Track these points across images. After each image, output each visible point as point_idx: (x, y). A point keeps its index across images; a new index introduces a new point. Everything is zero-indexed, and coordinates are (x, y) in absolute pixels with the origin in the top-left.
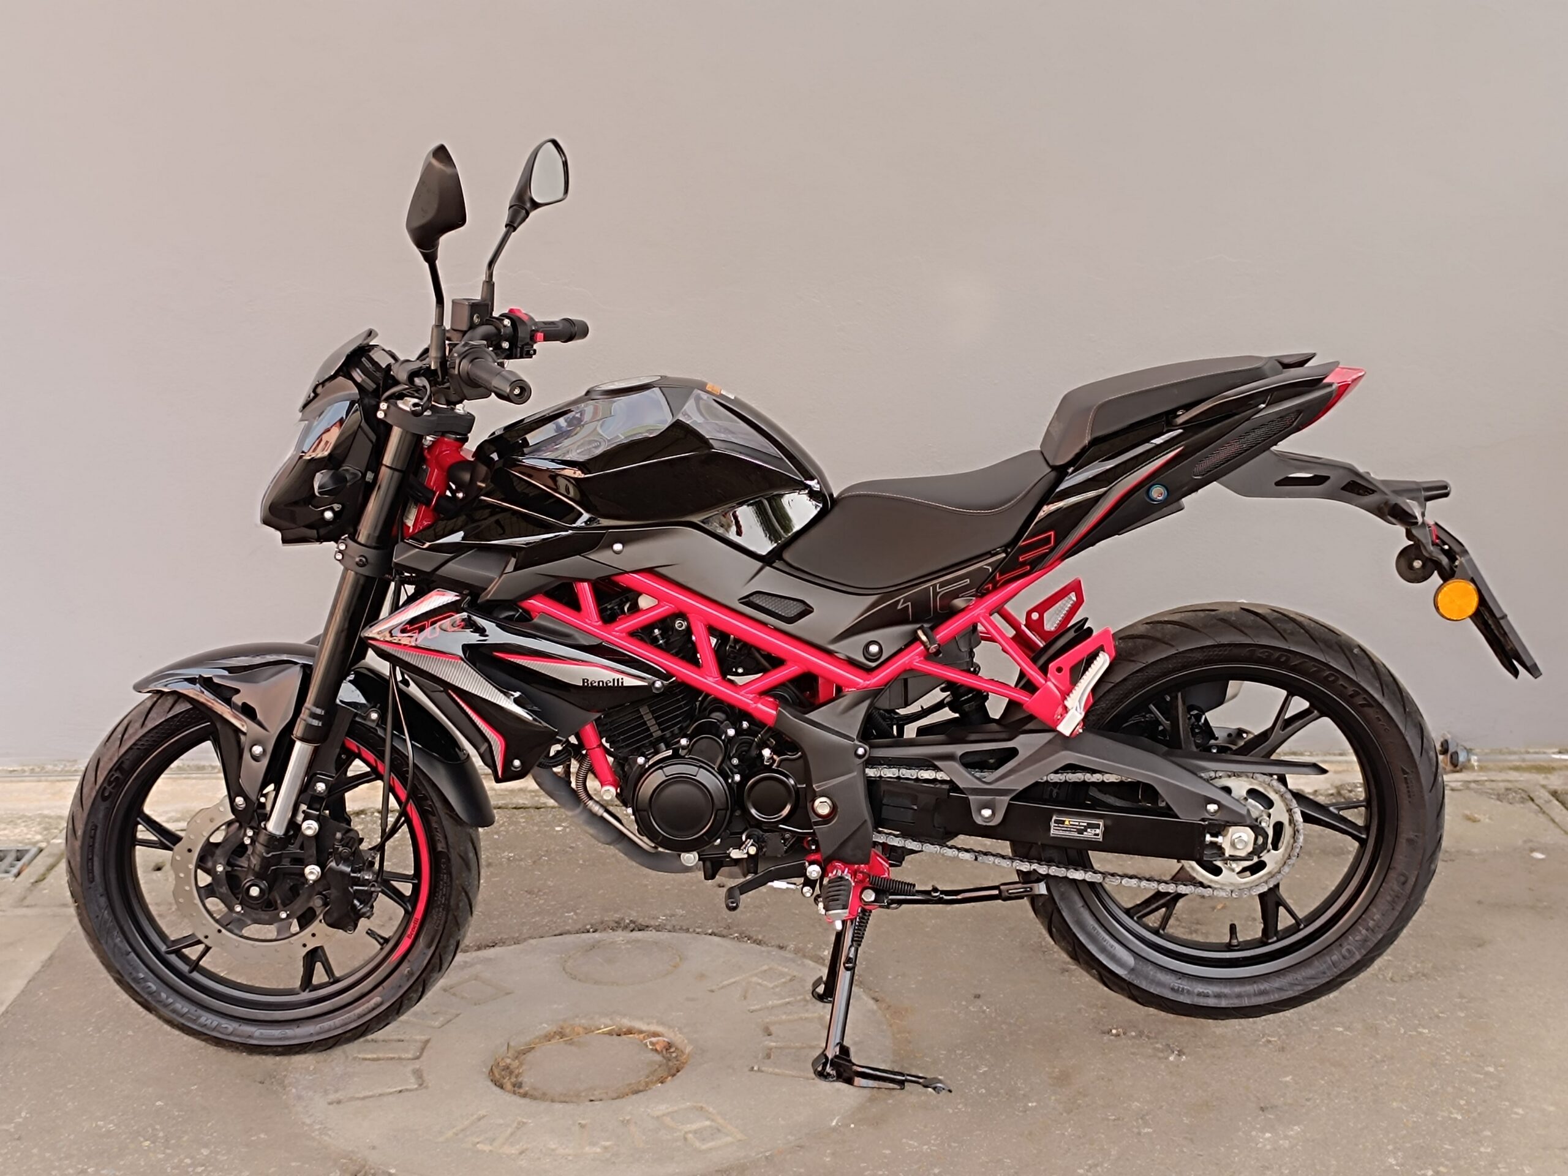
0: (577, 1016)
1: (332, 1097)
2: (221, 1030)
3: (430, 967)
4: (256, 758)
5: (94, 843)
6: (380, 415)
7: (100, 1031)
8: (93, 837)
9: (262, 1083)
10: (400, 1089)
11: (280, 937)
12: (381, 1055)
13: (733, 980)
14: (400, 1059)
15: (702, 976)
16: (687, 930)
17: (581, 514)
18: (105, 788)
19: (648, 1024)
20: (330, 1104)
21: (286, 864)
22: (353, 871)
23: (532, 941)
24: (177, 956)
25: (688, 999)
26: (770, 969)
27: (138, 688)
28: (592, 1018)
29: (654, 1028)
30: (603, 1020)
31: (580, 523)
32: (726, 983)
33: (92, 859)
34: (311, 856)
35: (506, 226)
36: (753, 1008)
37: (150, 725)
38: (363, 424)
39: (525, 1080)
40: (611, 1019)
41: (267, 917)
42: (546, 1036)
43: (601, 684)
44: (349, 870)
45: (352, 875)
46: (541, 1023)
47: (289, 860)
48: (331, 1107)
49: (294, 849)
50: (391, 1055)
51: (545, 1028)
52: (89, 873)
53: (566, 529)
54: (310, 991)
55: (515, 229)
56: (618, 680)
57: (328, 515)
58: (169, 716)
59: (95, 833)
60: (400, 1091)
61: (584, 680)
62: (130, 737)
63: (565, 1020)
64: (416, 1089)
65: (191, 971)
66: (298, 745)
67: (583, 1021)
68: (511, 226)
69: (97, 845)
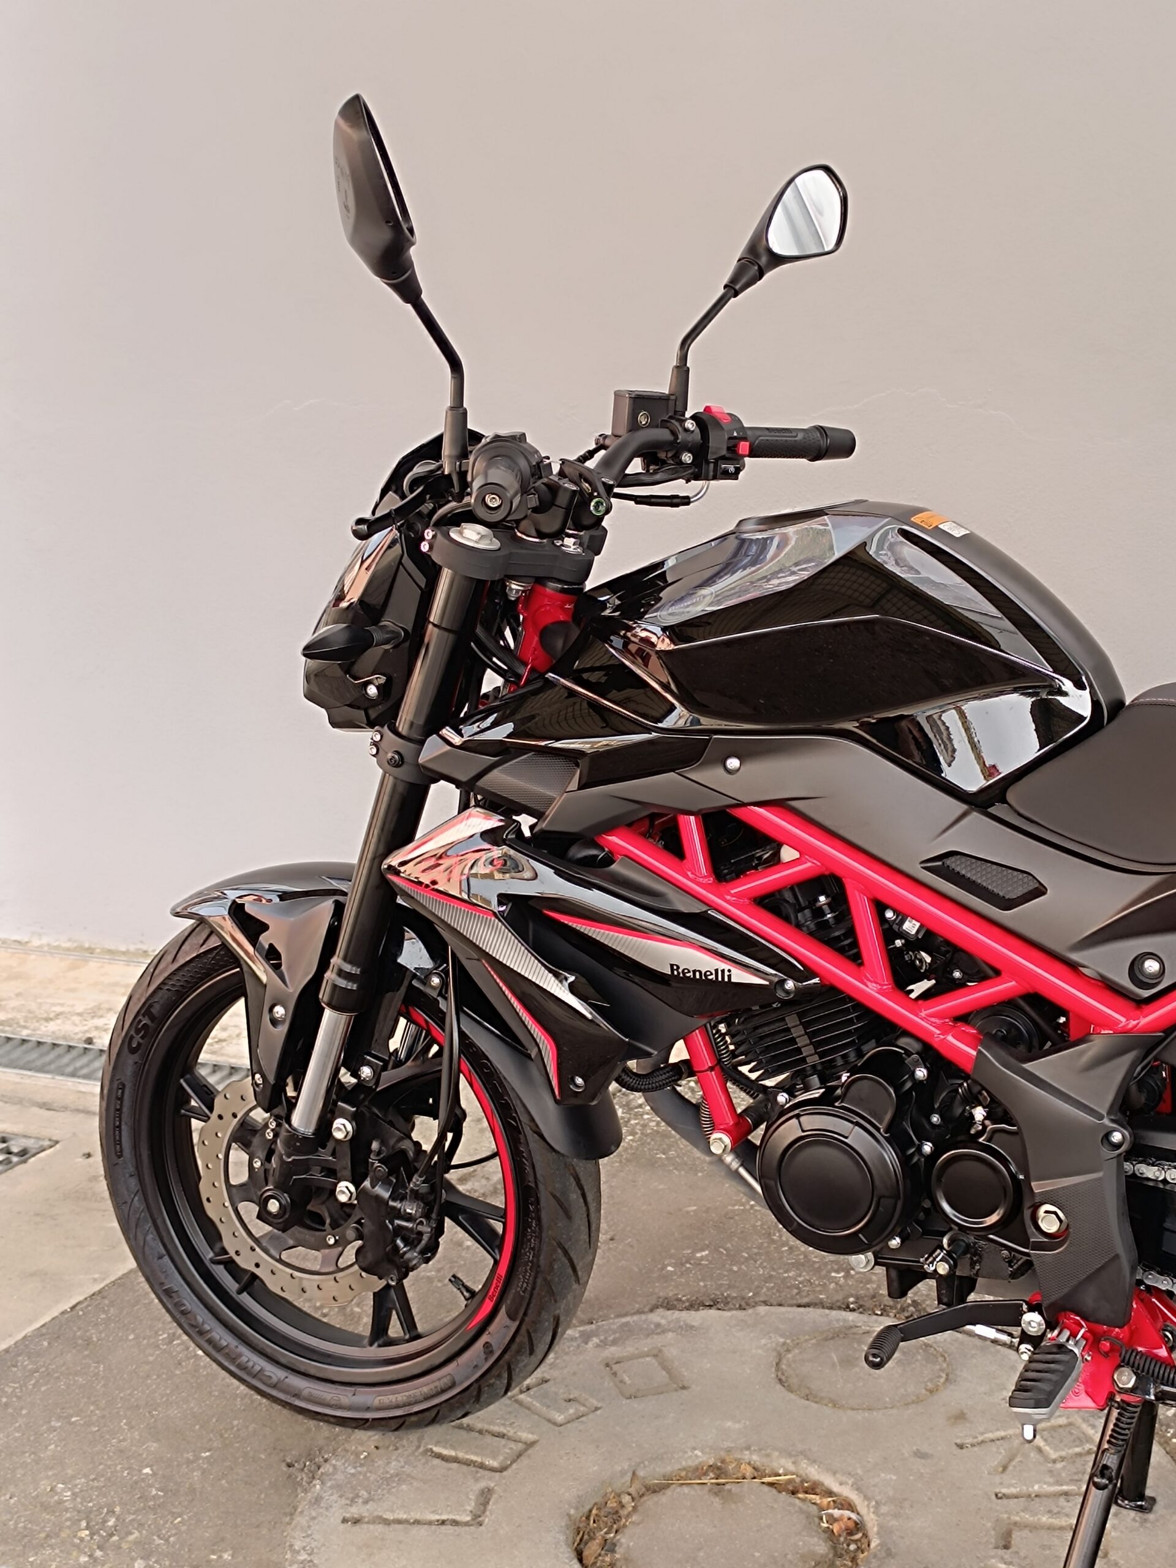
0: (748, 1448)
1: (354, 1511)
2: (264, 1378)
4: (274, 1022)
5: (121, 1105)
6: (425, 547)
8: (121, 1099)
9: (289, 1465)
10: (444, 1517)
11: (323, 1271)
12: (461, 1455)
13: (1002, 1433)
14: (482, 1466)
15: (960, 1417)
17: (672, 708)
18: (132, 1037)
19: (841, 1484)
20: (345, 1521)
21: (316, 1175)
22: (393, 1197)
23: (762, 1309)
24: (226, 1268)
25: (920, 1455)
26: (1070, 1424)
27: (180, 911)
28: (768, 1455)
29: (847, 1492)
30: (783, 1461)
31: (668, 723)
32: (990, 1436)
33: (119, 1127)
34: (345, 1168)
35: (725, 287)
36: (1004, 1491)
37: (181, 961)
38: (406, 560)
39: (623, 1540)
40: (794, 1463)
41: (313, 1240)
42: (696, 1469)
43: (698, 976)
44: (386, 1195)
45: (391, 1203)
46: (694, 1449)
47: (319, 1168)
48: (343, 1527)
49: (325, 1155)
50: (474, 1458)
51: (697, 1456)
52: (116, 1144)
53: (648, 730)
54: (380, 1346)
55: (736, 294)
56: (723, 971)
57: (372, 690)
58: (202, 950)
59: (123, 1093)
60: (443, 1522)
61: (672, 966)
62: (161, 973)
63: (729, 1451)
64: (467, 1524)
65: (240, 1292)
66: (328, 1013)
67: (755, 1457)
68: (733, 289)
69: (125, 1110)
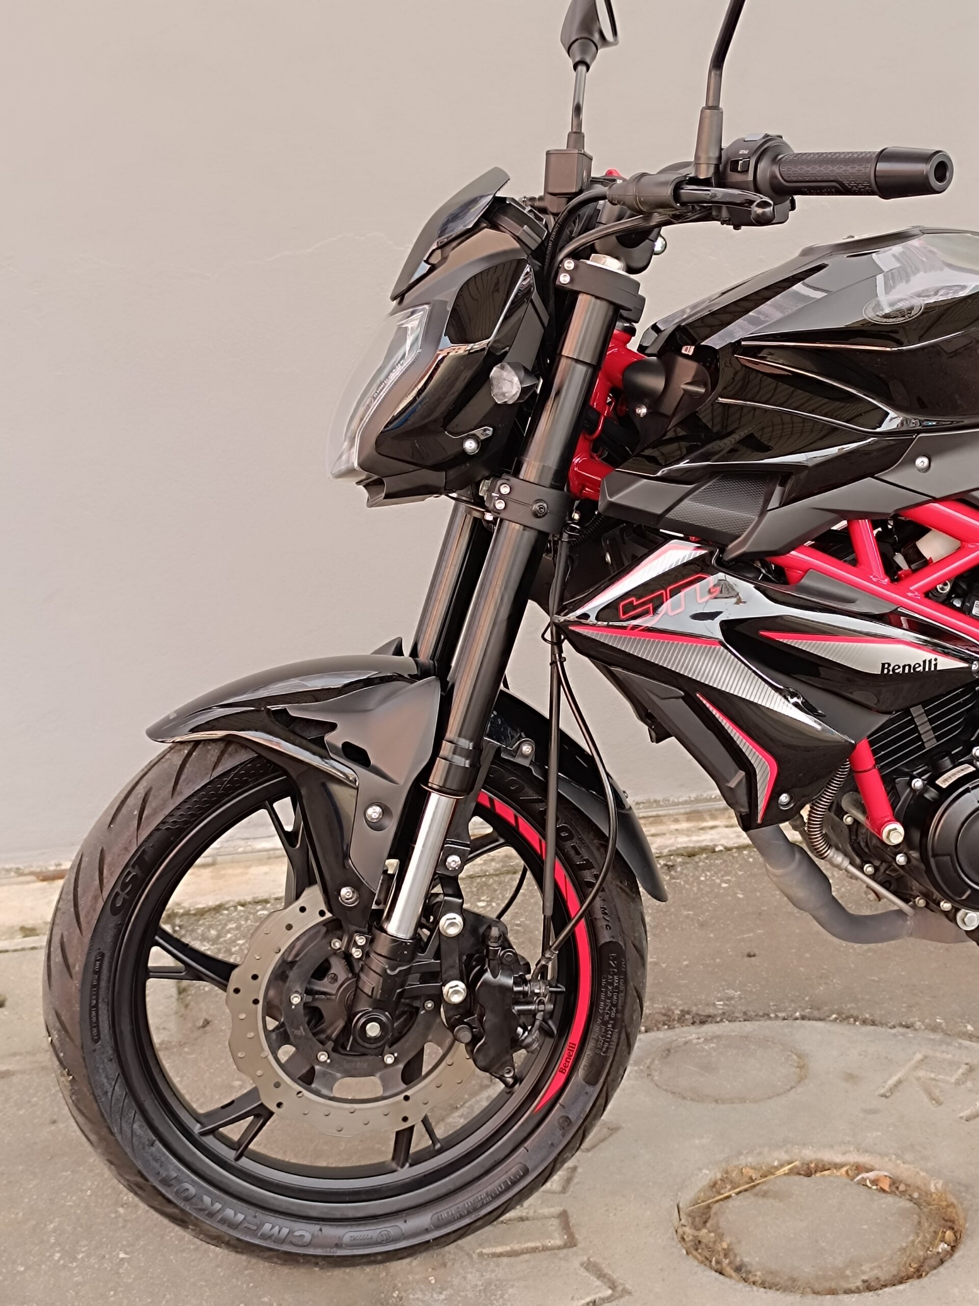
0: (740, 1153)
2: (294, 1240)
3: (594, 1112)
4: (376, 826)
5: (99, 980)
6: (564, 279)
7: (75, 1259)
8: (98, 973)
11: (387, 1094)
12: (517, 1247)
14: (545, 1249)
15: (851, 1077)
16: (767, 1016)
17: (887, 414)
18: (117, 894)
19: (844, 1154)
21: (414, 983)
22: (516, 983)
24: (216, 1137)
25: (867, 1112)
27: (156, 734)
28: (760, 1154)
30: (776, 1154)
31: (885, 427)
32: (890, 1082)
33: (96, 1006)
34: (452, 967)
37: (186, 791)
38: (535, 296)
39: (744, 1259)
40: (786, 1152)
41: (365, 1065)
43: (907, 671)
44: (510, 982)
45: (516, 989)
46: (700, 1169)
47: (418, 975)
49: (426, 959)
50: (531, 1245)
51: (706, 1175)
52: (92, 1027)
53: (866, 435)
56: (930, 662)
57: (470, 446)
58: (217, 773)
59: (101, 965)
61: (883, 665)
62: (155, 813)
63: (727, 1161)
64: (615, 1297)
65: (238, 1158)
66: (435, 799)
67: (750, 1159)
69: (103, 984)
